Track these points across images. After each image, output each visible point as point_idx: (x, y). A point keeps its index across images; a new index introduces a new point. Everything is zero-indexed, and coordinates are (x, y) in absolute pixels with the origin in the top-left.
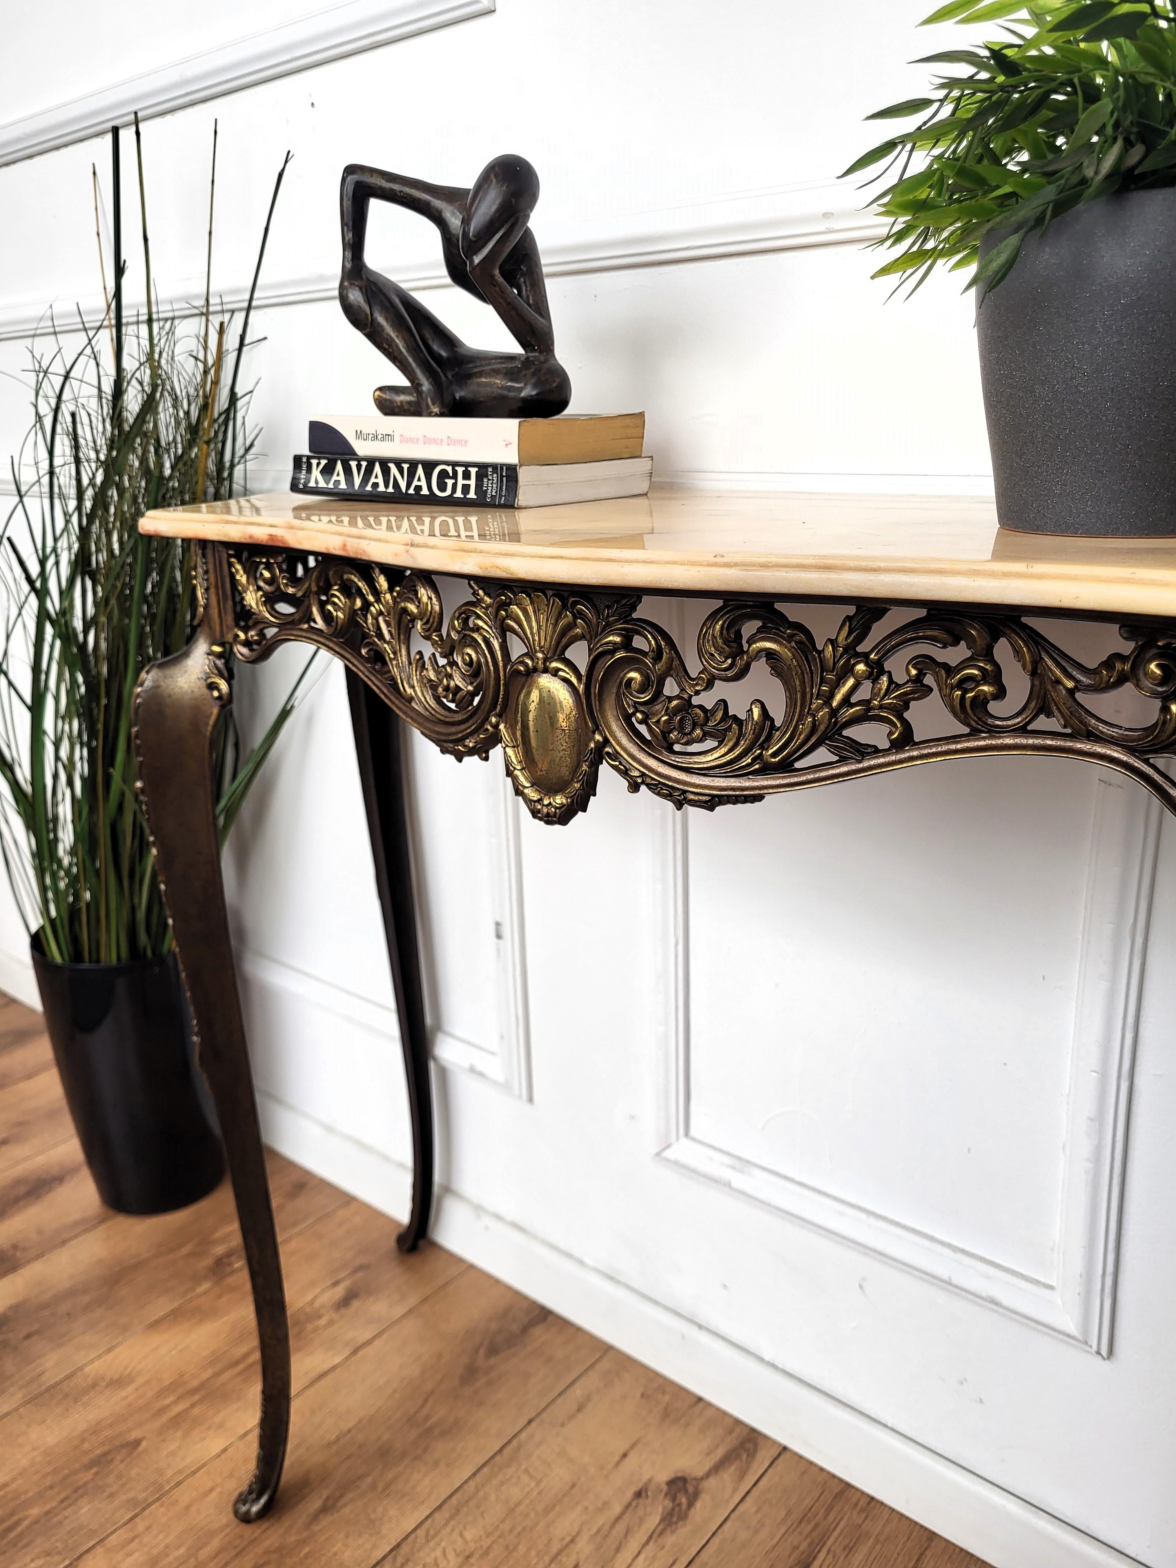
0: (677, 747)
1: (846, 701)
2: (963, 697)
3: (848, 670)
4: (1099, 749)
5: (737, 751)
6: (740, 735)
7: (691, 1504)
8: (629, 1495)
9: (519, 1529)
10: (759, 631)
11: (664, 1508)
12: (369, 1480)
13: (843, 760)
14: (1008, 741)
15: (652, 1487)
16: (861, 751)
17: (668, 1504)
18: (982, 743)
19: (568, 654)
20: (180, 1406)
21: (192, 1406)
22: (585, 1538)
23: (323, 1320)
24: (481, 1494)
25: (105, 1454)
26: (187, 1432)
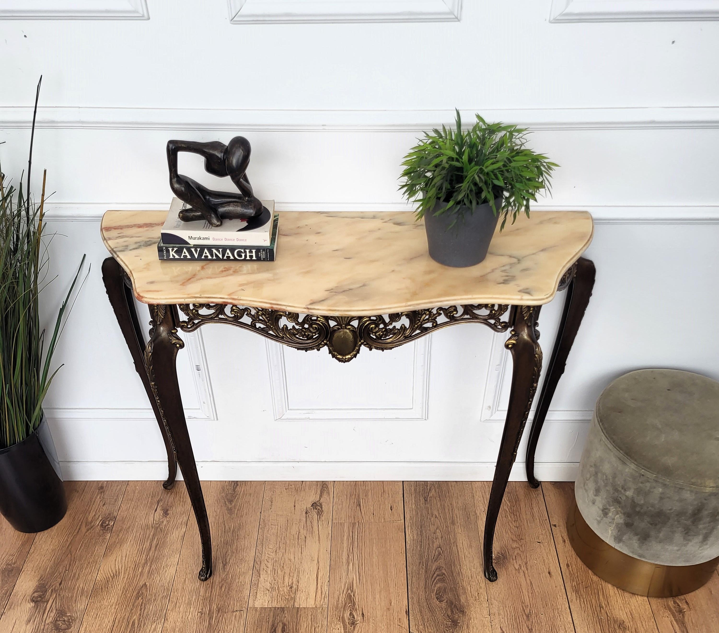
7: (321, 508)
8: (304, 514)
9: (283, 538)
12: (229, 551)
15: (308, 509)
17: (315, 511)
20: (147, 569)
21: (151, 567)
22: (302, 531)
23: (165, 522)
24: (265, 536)
25: (138, 593)
26: (158, 573)
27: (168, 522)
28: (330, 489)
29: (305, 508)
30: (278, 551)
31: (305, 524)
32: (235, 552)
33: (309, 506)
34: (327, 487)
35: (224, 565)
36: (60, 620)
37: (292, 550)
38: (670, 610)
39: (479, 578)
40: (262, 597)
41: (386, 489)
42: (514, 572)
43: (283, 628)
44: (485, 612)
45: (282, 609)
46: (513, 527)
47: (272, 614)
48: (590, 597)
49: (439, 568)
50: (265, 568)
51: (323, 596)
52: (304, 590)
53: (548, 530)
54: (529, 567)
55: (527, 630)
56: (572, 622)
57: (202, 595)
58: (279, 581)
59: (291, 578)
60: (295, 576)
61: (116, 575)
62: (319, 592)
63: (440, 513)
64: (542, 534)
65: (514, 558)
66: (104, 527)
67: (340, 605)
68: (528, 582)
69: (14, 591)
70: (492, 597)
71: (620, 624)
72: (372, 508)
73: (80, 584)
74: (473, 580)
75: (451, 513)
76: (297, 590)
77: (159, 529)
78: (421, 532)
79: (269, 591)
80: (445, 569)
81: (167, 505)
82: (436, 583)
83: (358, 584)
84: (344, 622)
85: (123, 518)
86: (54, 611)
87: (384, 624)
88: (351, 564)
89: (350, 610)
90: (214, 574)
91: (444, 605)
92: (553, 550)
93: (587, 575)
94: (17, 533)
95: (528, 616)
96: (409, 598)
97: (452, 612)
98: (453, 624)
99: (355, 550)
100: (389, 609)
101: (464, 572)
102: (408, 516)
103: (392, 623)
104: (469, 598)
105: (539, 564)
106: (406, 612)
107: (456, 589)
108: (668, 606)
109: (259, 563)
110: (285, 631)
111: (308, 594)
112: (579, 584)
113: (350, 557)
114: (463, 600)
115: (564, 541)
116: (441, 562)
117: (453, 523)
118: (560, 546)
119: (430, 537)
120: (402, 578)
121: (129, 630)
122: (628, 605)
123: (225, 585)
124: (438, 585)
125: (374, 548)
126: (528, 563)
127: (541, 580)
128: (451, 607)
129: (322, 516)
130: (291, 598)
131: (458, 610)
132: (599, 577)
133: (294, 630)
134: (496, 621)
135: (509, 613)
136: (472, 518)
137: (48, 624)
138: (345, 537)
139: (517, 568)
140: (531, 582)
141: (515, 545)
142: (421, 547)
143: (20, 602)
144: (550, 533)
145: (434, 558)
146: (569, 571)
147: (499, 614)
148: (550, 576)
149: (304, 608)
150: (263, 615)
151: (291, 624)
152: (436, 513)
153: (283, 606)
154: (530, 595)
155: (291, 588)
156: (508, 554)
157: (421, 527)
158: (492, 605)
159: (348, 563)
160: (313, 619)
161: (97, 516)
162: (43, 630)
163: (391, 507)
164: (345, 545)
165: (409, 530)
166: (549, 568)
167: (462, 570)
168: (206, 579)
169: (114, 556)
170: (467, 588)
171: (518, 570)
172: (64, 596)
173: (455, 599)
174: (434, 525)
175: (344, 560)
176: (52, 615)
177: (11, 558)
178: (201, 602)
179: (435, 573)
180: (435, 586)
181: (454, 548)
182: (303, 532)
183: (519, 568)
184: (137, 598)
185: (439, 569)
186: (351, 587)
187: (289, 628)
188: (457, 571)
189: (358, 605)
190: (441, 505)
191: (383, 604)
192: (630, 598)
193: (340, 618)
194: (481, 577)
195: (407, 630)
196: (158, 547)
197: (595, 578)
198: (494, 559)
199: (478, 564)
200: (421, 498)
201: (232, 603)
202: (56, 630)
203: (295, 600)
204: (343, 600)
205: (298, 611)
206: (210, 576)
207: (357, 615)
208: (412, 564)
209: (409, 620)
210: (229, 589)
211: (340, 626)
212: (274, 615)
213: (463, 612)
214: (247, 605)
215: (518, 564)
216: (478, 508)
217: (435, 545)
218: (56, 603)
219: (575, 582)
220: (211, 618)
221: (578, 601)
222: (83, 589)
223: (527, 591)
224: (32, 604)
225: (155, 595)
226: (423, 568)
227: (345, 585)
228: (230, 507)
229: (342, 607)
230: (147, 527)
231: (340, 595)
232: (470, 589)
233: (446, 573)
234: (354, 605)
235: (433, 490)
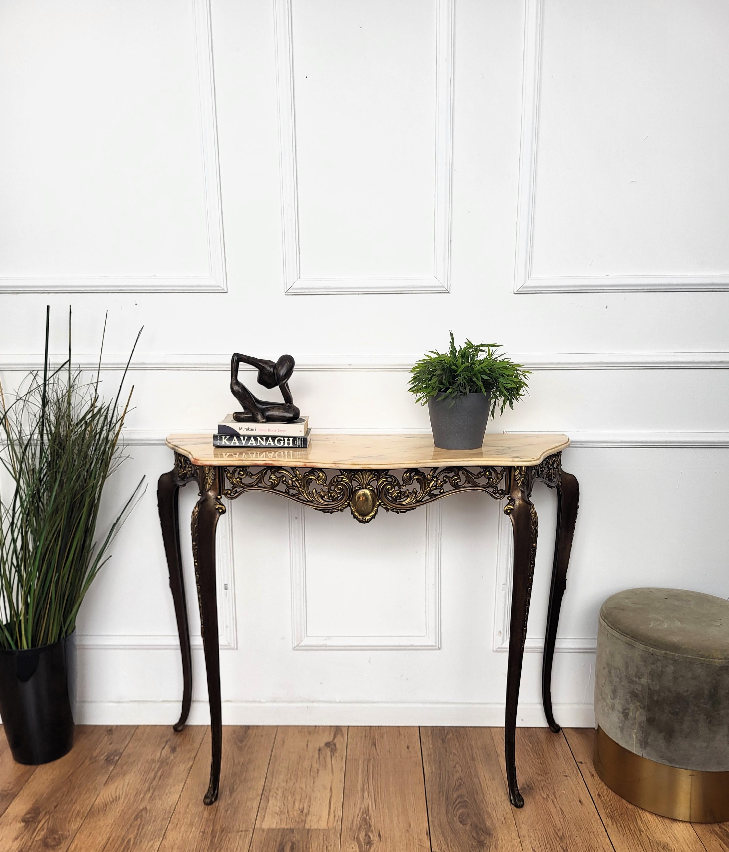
0: (397, 501)
1: (432, 486)
2: (455, 482)
3: (433, 480)
4: (479, 488)
5: (412, 499)
6: (412, 496)
7: (335, 746)
8: (317, 752)
9: (294, 771)
10: (415, 474)
12: (238, 781)
13: (431, 498)
14: (463, 489)
15: (322, 748)
16: (435, 495)
17: (329, 749)
18: (458, 490)
19: (370, 484)
20: (149, 795)
21: (153, 793)
22: (314, 765)
23: (172, 757)
24: (275, 768)
25: (137, 815)
26: (160, 799)
27: (175, 757)
28: (344, 732)
29: (318, 747)
30: (288, 781)
31: (318, 760)
33: (322, 744)
34: (341, 730)
35: (231, 793)
36: (50, 838)
37: (304, 781)
38: (717, 834)
39: (504, 804)
40: (270, 819)
41: (402, 732)
42: (542, 801)
43: (292, 846)
44: (514, 835)
45: (292, 830)
46: (537, 764)
47: (280, 834)
48: (627, 822)
49: (461, 796)
50: (275, 795)
51: (336, 819)
52: (316, 814)
53: (574, 766)
54: (557, 796)
55: (562, 850)
56: (610, 843)
57: (206, 817)
58: (289, 806)
59: (302, 803)
60: (306, 802)
61: (115, 800)
62: (332, 815)
63: (459, 752)
64: (568, 769)
65: (541, 789)
66: (109, 760)
67: (354, 827)
68: (559, 810)
69: (6, 812)
70: (521, 821)
71: (664, 846)
72: (387, 747)
73: (77, 807)
74: (498, 806)
75: (470, 752)
76: (308, 813)
77: (165, 763)
78: (440, 766)
80: (467, 798)
81: (176, 744)
82: (459, 809)
83: (374, 809)
84: (358, 841)
85: (129, 754)
86: (45, 830)
87: (403, 844)
88: (366, 793)
89: (366, 831)
90: (220, 800)
91: (468, 827)
92: (582, 782)
93: (621, 803)
94: (19, 765)
95: (561, 839)
96: (430, 822)
97: (478, 834)
98: (480, 845)
99: (371, 780)
100: (407, 830)
101: (488, 800)
102: (425, 754)
103: (412, 843)
104: (495, 822)
105: (568, 793)
106: (427, 833)
107: (480, 814)
108: (714, 831)
109: (268, 791)
111: (320, 817)
112: (614, 811)
113: (365, 787)
114: (488, 823)
115: (593, 775)
116: (463, 791)
117: (473, 759)
118: (589, 779)
119: (450, 771)
120: (422, 805)
121: (123, 847)
122: (670, 830)
123: (231, 809)
124: (461, 811)
125: (391, 779)
126: (557, 793)
127: (572, 807)
128: (476, 830)
129: (336, 753)
130: (302, 820)
131: (483, 832)
132: (635, 805)
133: (304, 848)
134: (527, 842)
135: (540, 835)
136: (493, 756)
137: (37, 841)
138: (360, 771)
139: (545, 797)
140: (561, 809)
141: (540, 778)
142: (440, 778)
143: (10, 821)
144: (576, 768)
145: (455, 787)
146: (602, 801)
147: (529, 836)
148: (581, 804)
149: (316, 829)
150: (271, 835)
151: (301, 843)
152: (454, 751)
153: (292, 827)
154: (562, 820)
155: (302, 811)
156: (533, 785)
157: (440, 762)
158: (520, 828)
159: (363, 792)
160: (325, 839)
161: (102, 752)
162: (31, 846)
163: (407, 747)
164: (360, 777)
165: (427, 765)
166: (579, 797)
167: (485, 798)
168: (211, 803)
169: (116, 784)
170: (493, 813)
171: (546, 799)
172: (57, 817)
173: (480, 822)
174: (453, 761)
175: (359, 789)
176: (43, 833)
177: (8, 785)
178: (204, 823)
179: (456, 800)
180: (457, 811)
181: (476, 780)
182: (316, 766)
183: (546, 797)
184: (136, 819)
186: (366, 811)
187: (298, 846)
188: (480, 799)
189: (374, 827)
190: (459, 745)
191: (401, 826)
192: (671, 824)
193: (354, 838)
194: (507, 804)
195: (428, 849)
196: (163, 777)
197: (630, 806)
198: (520, 790)
199: (503, 793)
200: (439, 740)
201: (237, 824)
202: (45, 846)
203: (305, 823)
204: (358, 823)
205: (308, 832)
206: (216, 799)
207: (374, 836)
208: (432, 793)
209: (430, 840)
210: (234, 813)
211: (354, 845)
212: (282, 835)
213: (489, 834)
214: (253, 826)
215: (545, 794)
216: (499, 748)
217: (455, 778)
218: (48, 823)
219: (609, 810)
220: (213, 837)
221: (615, 825)
222: (79, 812)
223: (558, 816)
224: (23, 824)
225: (155, 817)
226: (444, 796)
227: (360, 810)
228: (240, 745)
229: (356, 829)
230: (153, 761)
231: (354, 817)
232: (495, 814)
233: (468, 800)
234: (370, 826)
235: (451, 734)
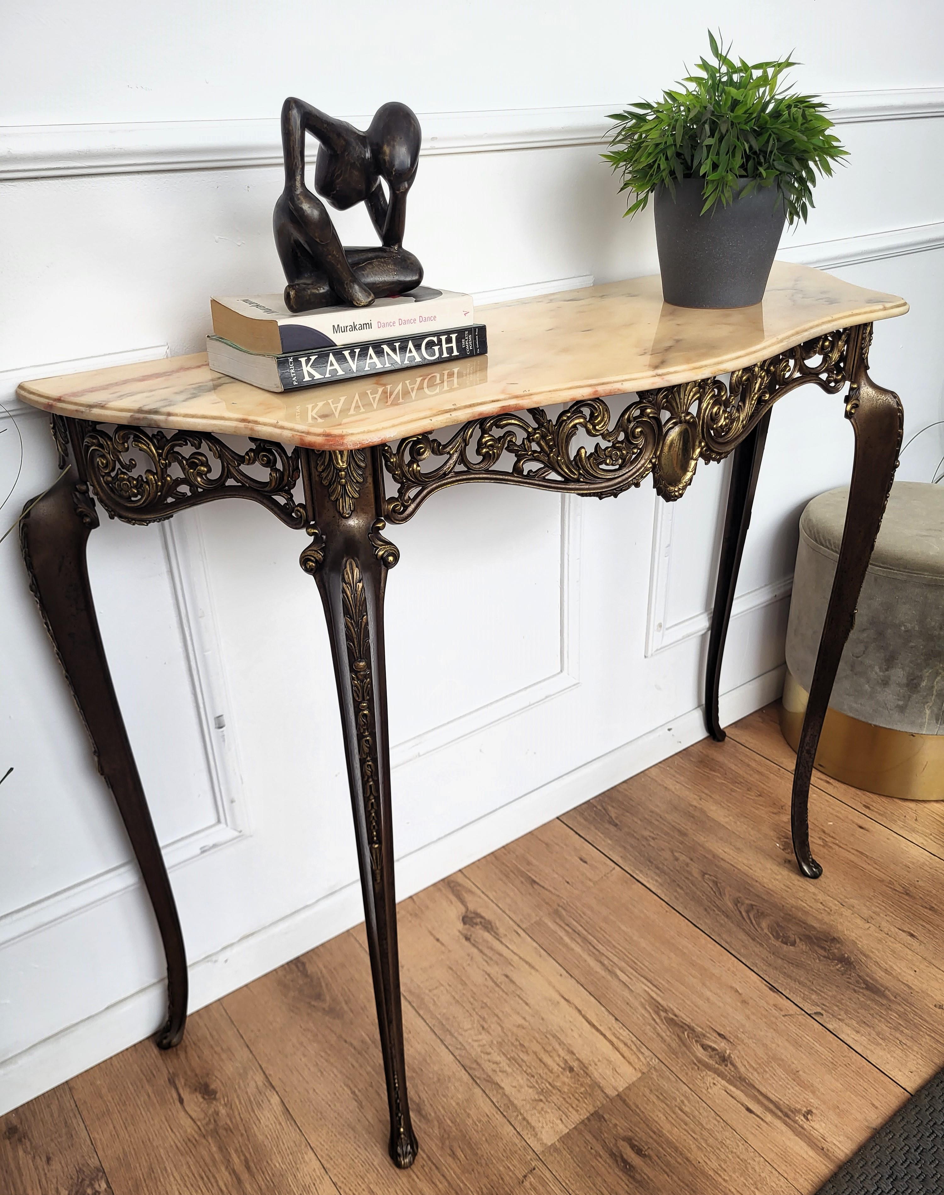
7: (482, 917)
8: (467, 943)
9: (472, 1000)
11: (481, 929)
15: (465, 932)
17: (478, 927)
22: (488, 969)
23: (223, 1111)
24: (439, 1017)
27: (229, 1105)
28: (466, 885)
29: (458, 934)
30: (486, 1026)
31: (484, 957)
32: (414, 1075)
33: (460, 925)
34: (458, 884)
37: (507, 1009)
39: (796, 882)
40: (541, 1119)
41: (546, 840)
42: (823, 849)
43: (633, 1147)
44: (860, 922)
45: (597, 1116)
46: (756, 798)
47: (589, 1137)
49: (737, 902)
50: (494, 1066)
51: (633, 1047)
52: (596, 1060)
54: (832, 835)
58: (541, 1071)
59: (554, 1054)
60: (557, 1046)
62: (621, 1046)
63: (652, 830)
67: (674, 1045)
68: (855, 852)
70: (842, 897)
72: (556, 875)
74: (794, 890)
75: (665, 823)
76: (585, 1066)
77: (222, 1132)
78: (658, 868)
79: (541, 1100)
80: (747, 899)
81: (196, 1075)
82: (759, 924)
83: (661, 994)
84: (708, 1067)
85: (118, 1159)
87: (765, 1029)
88: (619, 973)
89: (696, 1041)
91: (802, 946)
92: (829, 798)
95: (907, 894)
96: (752, 968)
97: (823, 948)
98: (846, 964)
99: (600, 947)
100: (744, 1002)
101: (771, 887)
102: (615, 858)
103: (774, 1019)
104: (819, 917)
105: (836, 824)
106: (770, 989)
107: (789, 915)
109: (474, 1066)
110: (641, 1150)
111: (609, 1062)
112: (904, 820)
113: (606, 963)
114: (815, 924)
115: (828, 782)
116: (730, 891)
117: (683, 834)
118: (830, 790)
119: (678, 868)
123: (455, 1145)
124: (764, 925)
125: (623, 928)
126: (823, 830)
127: (864, 841)
128: (814, 943)
129: (497, 929)
130: (590, 1086)
131: (825, 941)
132: (914, 801)
133: (654, 1136)
134: (884, 924)
135: (884, 904)
136: (697, 814)
138: (565, 939)
139: (821, 844)
140: (858, 851)
141: (784, 818)
142: (681, 888)
145: (713, 891)
146: (875, 812)
147: (876, 913)
148: (867, 831)
149: (629, 1088)
150: (578, 1149)
151: (637, 1129)
152: (646, 833)
153: (592, 1109)
154: (877, 866)
155: (571, 1069)
157: (650, 861)
158: (853, 907)
159: (613, 973)
160: (661, 1097)
163: (581, 859)
164: (578, 949)
165: (641, 875)
166: (852, 821)
167: (766, 886)
170: (801, 905)
171: (825, 846)
173: (804, 928)
174: (663, 849)
175: (603, 973)
179: (740, 912)
180: (762, 930)
181: (723, 864)
182: (494, 970)
183: (823, 843)
185: (739, 902)
186: (658, 1008)
187: (641, 1139)
188: (762, 891)
189: (697, 1025)
190: (641, 820)
191: (729, 1000)
193: (695, 1064)
194: (799, 881)
195: (803, 1015)
196: (252, 1165)
197: (911, 805)
199: (774, 867)
200: (607, 825)
201: (501, 1168)
203: (599, 1087)
204: (668, 1033)
205: (624, 1101)
207: (715, 1042)
208: (698, 917)
209: (787, 998)
210: (472, 1150)
211: (710, 1077)
212: (594, 1136)
213: (834, 940)
214: (531, 1152)
217: (697, 875)
219: (899, 821)
221: (929, 840)
223: (867, 863)
226: (718, 915)
227: (646, 1009)
228: (326, 1006)
229: (680, 1046)
230: (191, 1143)
231: (655, 1029)
232: (805, 905)
233: (753, 903)
234: (692, 1030)
235: (610, 808)
